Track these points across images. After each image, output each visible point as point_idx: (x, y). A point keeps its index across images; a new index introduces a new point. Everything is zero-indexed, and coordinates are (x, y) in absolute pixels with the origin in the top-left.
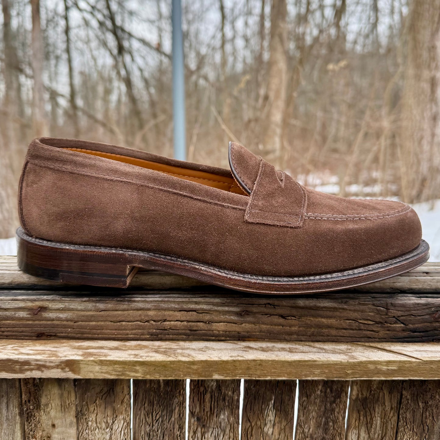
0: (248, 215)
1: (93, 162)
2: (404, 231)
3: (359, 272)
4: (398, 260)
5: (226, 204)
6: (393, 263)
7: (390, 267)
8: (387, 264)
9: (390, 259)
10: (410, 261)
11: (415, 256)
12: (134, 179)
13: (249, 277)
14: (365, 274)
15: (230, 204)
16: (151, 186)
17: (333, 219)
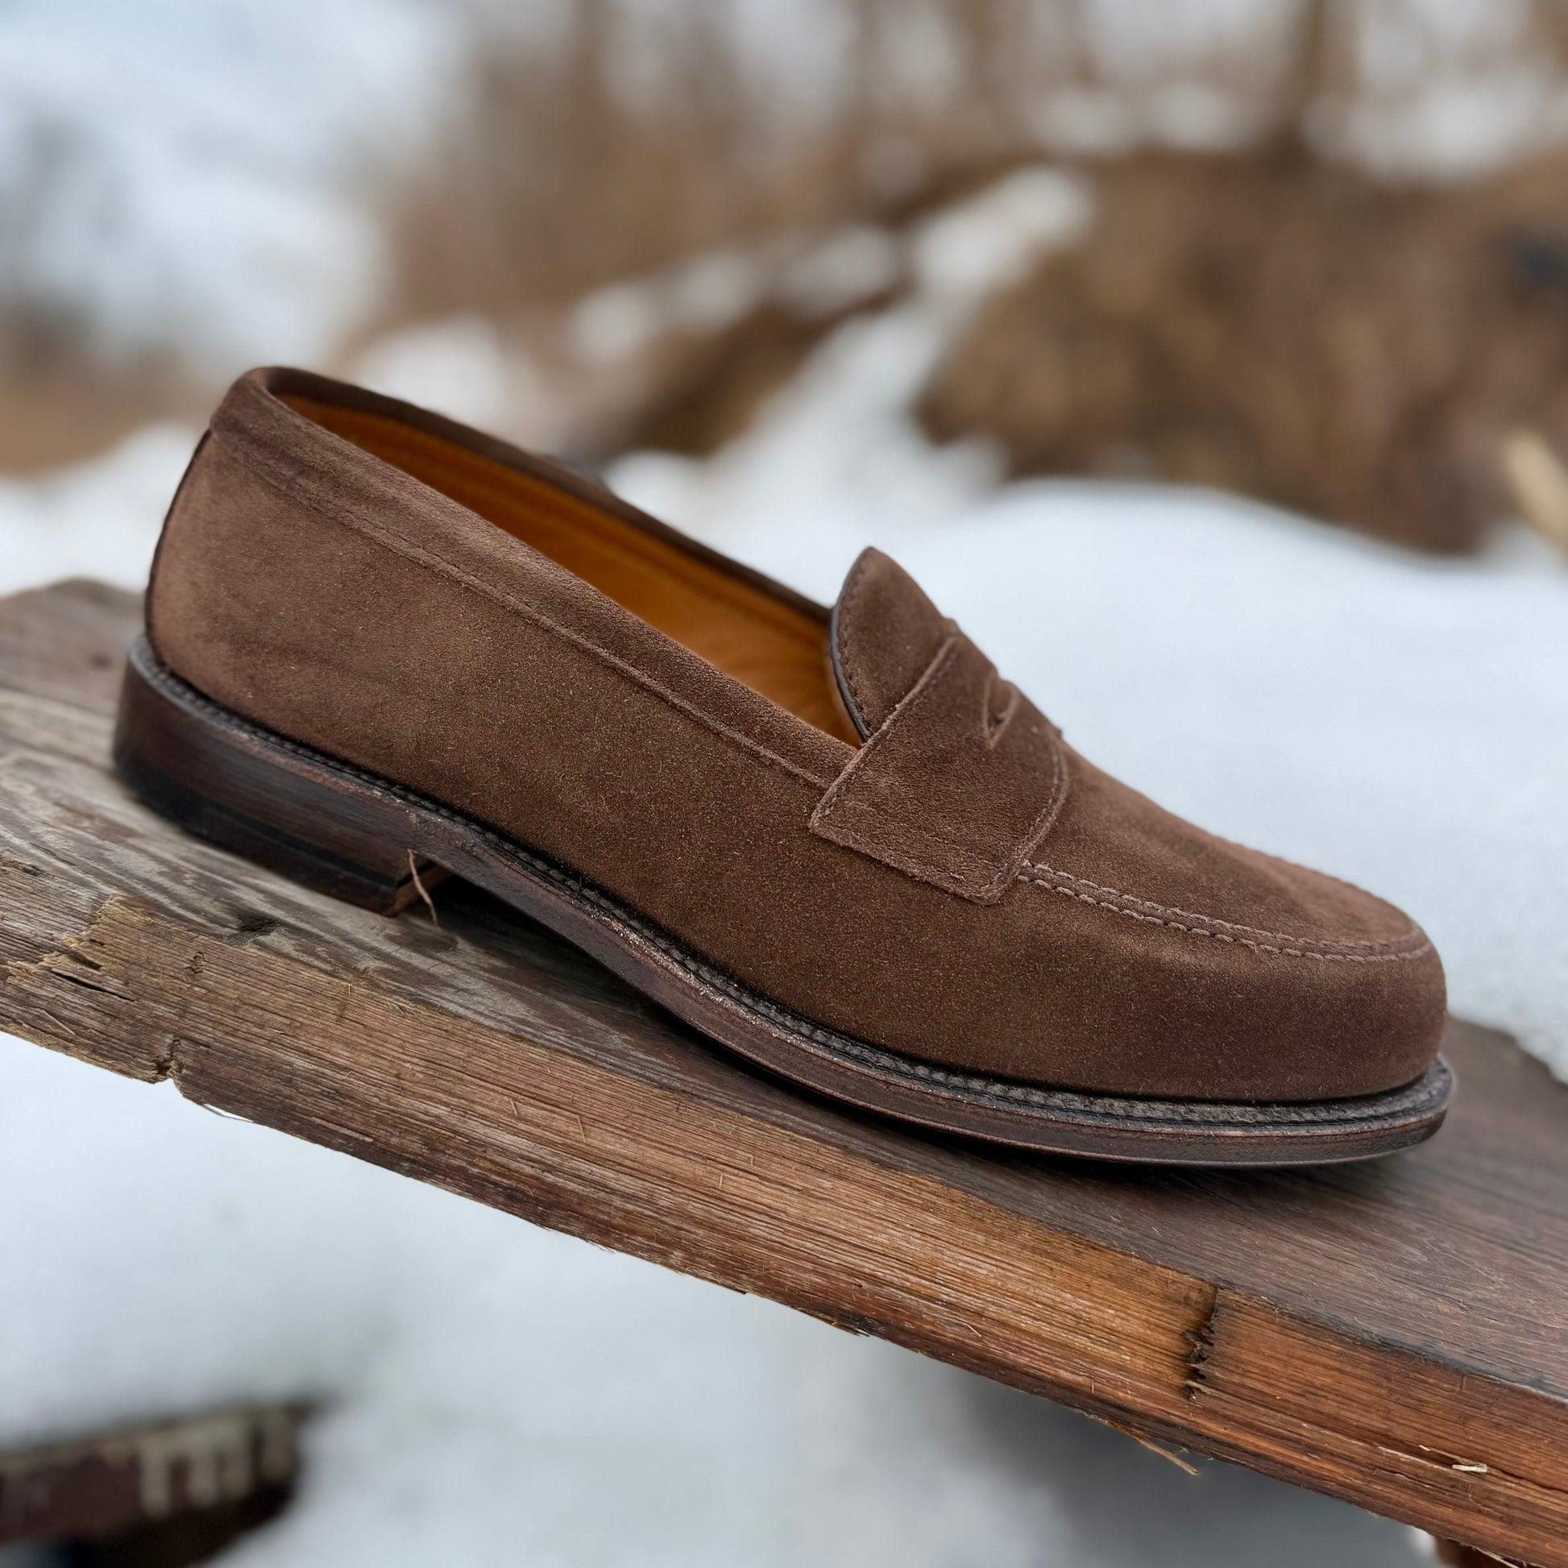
0: (827, 812)
1: (392, 492)
2: (1360, 1023)
3: (1149, 1114)
4: (1309, 1116)
5: (769, 754)
6: (1285, 1119)
7: (1267, 1133)
8: (1260, 1118)
9: (1280, 1103)
10: (1349, 1130)
11: (1377, 1118)
12: (501, 585)
13: (773, 1013)
14: (1168, 1129)
15: (783, 756)
16: (549, 622)
17: (1114, 908)
